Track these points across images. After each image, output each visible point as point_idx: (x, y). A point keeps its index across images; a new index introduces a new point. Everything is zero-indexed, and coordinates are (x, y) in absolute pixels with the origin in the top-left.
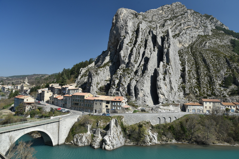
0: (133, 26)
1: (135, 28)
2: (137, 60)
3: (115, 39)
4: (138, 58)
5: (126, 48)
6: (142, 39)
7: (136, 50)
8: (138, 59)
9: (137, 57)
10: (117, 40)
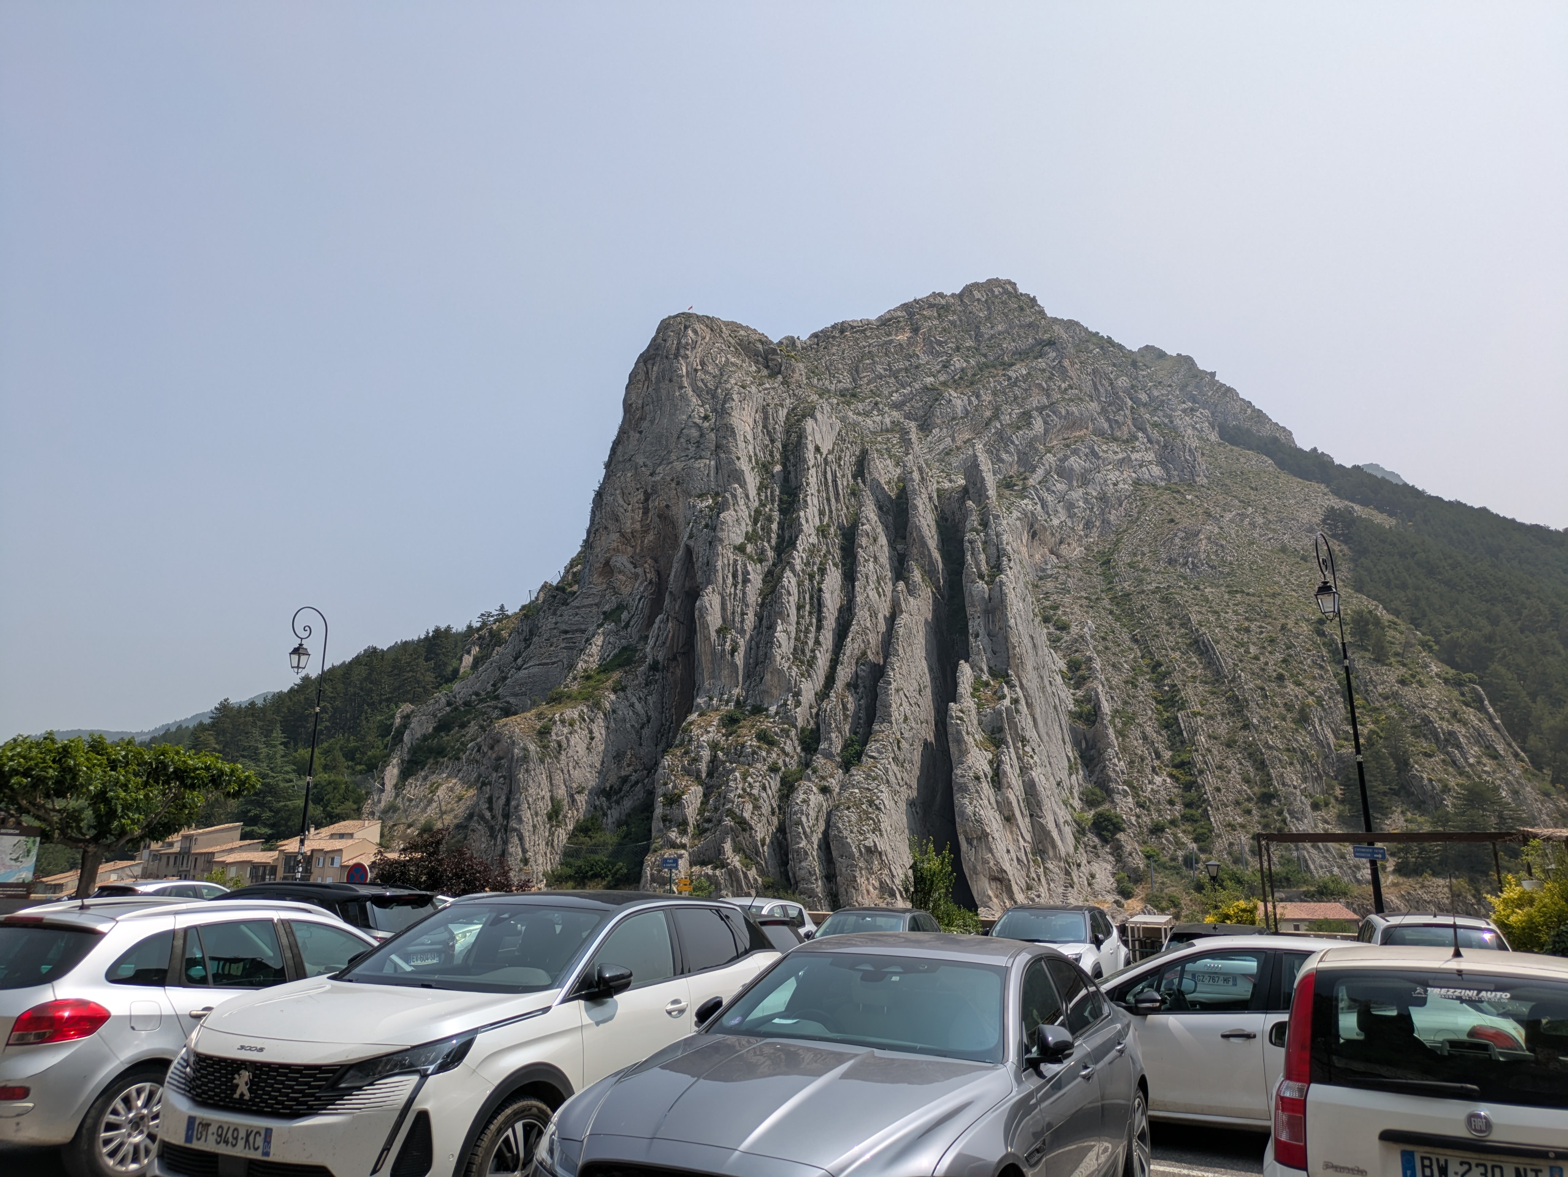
0: (760, 428)
1: (772, 441)
2: (808, 654)
3: (646, 511)
4: (812, 636)
5: (735, 576)
6: (821, 513)
7: (800, 584)
8: (817, 642)
9: (807, 631)
10: (659, 516)
